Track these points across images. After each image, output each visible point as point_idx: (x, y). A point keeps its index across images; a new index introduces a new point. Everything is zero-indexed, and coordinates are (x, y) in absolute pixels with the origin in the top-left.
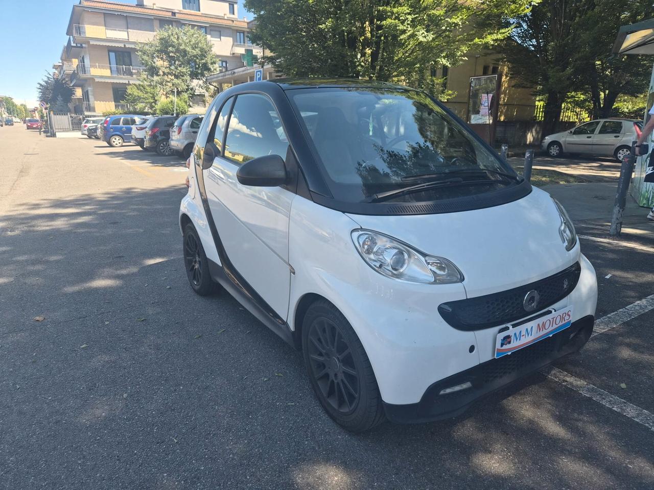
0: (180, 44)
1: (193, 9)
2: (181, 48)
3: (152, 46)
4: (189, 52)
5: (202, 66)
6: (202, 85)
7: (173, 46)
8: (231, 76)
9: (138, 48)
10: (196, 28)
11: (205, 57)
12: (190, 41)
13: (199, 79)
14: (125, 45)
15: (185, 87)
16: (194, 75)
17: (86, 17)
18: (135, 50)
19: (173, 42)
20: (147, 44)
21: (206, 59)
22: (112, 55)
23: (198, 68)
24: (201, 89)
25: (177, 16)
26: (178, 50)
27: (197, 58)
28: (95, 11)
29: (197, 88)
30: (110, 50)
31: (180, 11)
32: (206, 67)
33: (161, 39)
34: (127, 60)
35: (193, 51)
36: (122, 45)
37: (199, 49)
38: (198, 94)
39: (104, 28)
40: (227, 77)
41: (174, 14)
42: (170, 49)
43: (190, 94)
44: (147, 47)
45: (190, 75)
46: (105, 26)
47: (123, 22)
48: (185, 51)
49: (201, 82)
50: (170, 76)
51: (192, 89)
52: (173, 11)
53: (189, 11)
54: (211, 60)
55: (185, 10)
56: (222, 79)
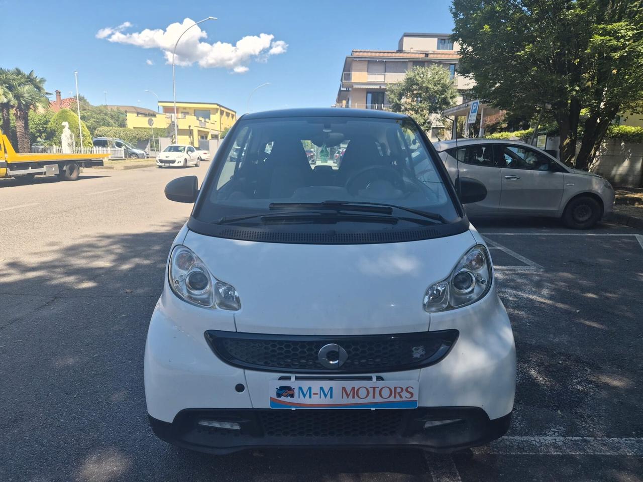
0: (423, 82)
1: (447, 49)
2: (424, 85)
3: (400, 85)
4: (430, 88)
5: (441, 101)
6: (439, 118)
7: (417, 84)
8: (465, 108)
9: (388, 88)
10: (441, 66)
11: (446, 92)
12: (434, 78)
13: (437, 113)
14: (380, 87)
15: (422, 121)
16: (433, 110)
17: (354, 65)
18: (385, 90)
19: (418, 81)
20: (395, 84)
21: (446, 93)
22: (370, 96)
23: (437, 103)
24: (438, 122)
25: (430, 56)
26: (421, 88)
27: (438, 94)
28: (361, 60)
29: (434, 121)
30: (368, 91)
31: (434, 52)
32: (445, 102)
33: (408, 79)
34: (380, 98)
35: (436, 88)
36: (378, 87)
37: (441, 85)
38: (435, 126)
39: (367, 73)
40: (461, 109)
41: (427, 55)
42: (414, 87)
43: (427, 127)
44: (396, 87)
45: (429, 110)
46: (368, 72)
47: (382, 67)
48: (427, 88)
49: (439, 116)
50: (411, 112)
51: (429, 123)
52: (427, 53)
53: (443, 50)
54: (451, 94)
55: (439, 50)
56: (456, 112)
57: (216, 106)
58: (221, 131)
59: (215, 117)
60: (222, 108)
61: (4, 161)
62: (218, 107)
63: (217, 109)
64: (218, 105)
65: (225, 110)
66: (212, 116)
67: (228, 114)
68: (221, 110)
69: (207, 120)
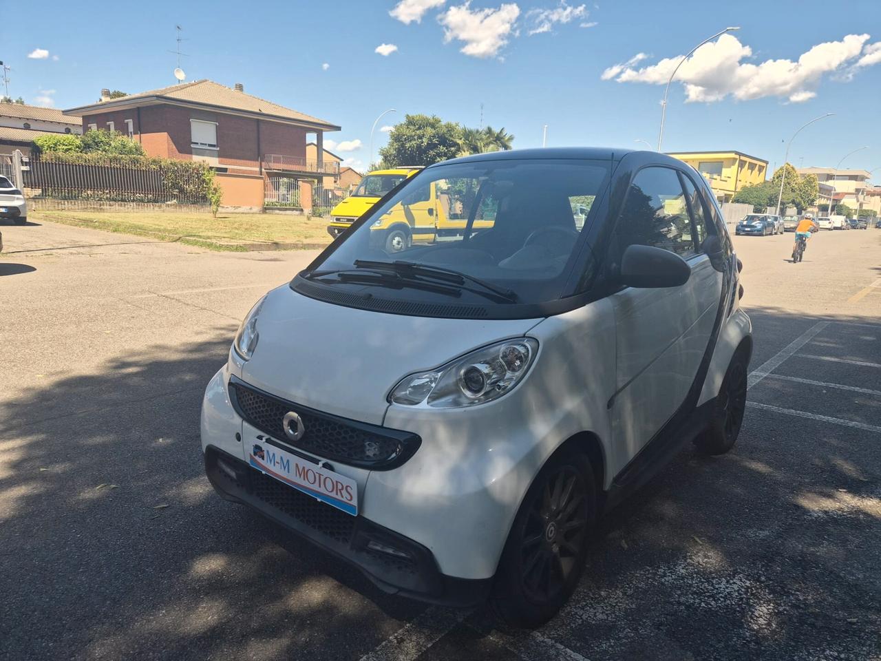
57: (733, 155)
58: (735, 192)
59: (729, 172)
60: (742, 158)
61: (433, 226)
62: (737, 157)
63: (735, 159)
64: (737, 153)
65: (748, 160)
66: (725, 171)
67: (752, 167)
68: (740, 160)
69: (715, 176)
